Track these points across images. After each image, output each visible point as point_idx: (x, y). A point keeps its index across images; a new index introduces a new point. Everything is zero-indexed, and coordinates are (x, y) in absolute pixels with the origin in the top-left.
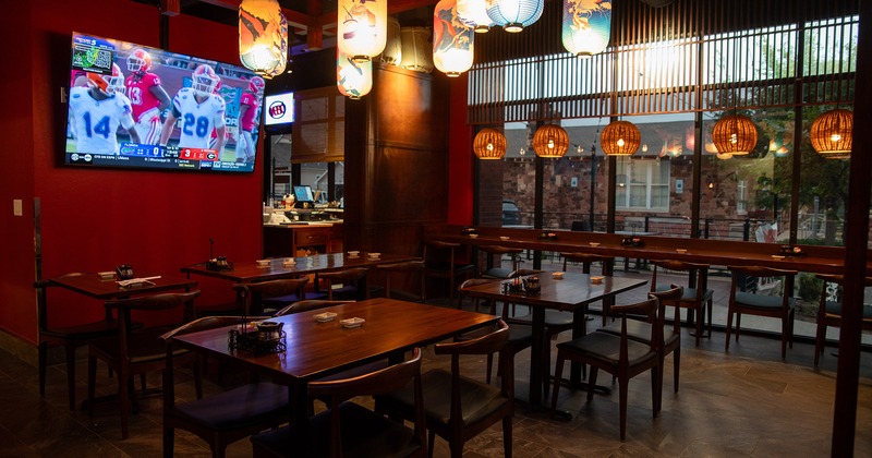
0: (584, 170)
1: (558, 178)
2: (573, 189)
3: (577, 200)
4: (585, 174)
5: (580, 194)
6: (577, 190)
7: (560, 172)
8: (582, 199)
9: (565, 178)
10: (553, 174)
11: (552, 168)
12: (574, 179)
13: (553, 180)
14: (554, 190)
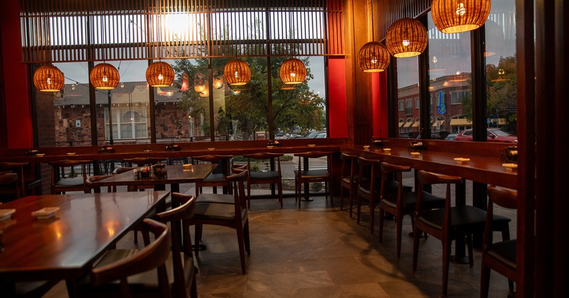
0: (85, 115)
1: (65, 121)
2: (77, 129)
3: (81, 136)
4: (86, 117)
5: (84, 132)
6: (81, 129)
7: (66, 116)
8: (85, 135)
9: (71, 121)
10: (60, 118)
11: (59, 114)
12: (78, 122)
13: (61, 122)
14: (63, 130)
